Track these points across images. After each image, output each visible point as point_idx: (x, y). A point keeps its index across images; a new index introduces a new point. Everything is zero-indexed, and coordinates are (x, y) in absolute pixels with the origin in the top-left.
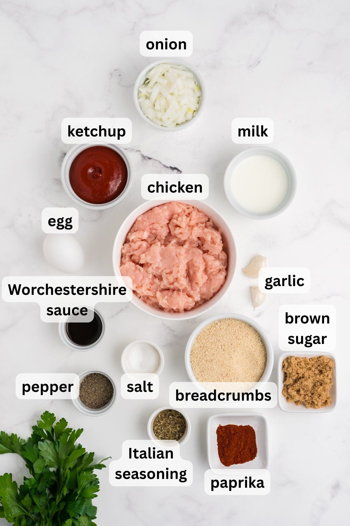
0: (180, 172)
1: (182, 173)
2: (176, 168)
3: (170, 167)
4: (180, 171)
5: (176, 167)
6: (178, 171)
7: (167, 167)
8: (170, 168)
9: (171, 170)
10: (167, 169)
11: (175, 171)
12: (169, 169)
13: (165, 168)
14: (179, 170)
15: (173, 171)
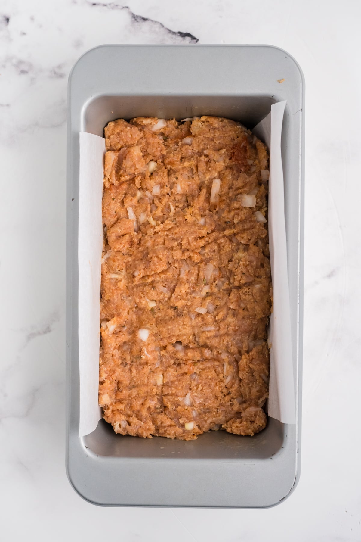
0: (195, 41)
2: (188, 35)
3: (179, 33)
4: (195, 38)
5: (188, 32)
6: (192, 39)
7: (174, 33)
8: (179, 34)
9: (180, 38)
10: (174, 36)
11: (188, 39)
12: (177, 36)
13: (170, 35)
14: (193, 38)
15: (184, 39)
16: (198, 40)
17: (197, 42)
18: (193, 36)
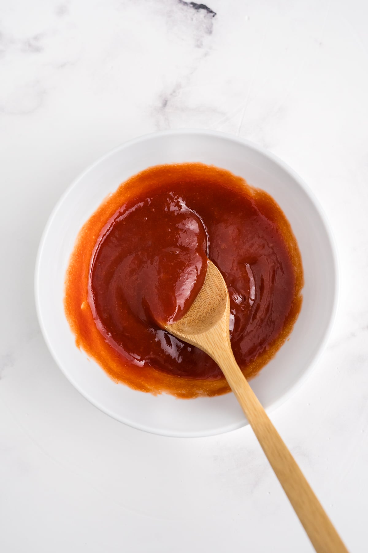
0: (212, 14)
1: (216, 16)
2: (203, 7)
3: (192, 3)
4: (211, 12)
5: (204, 3)
6: (207, 13)
7: (185, 3)
8: (192, 5)
9: (193, 11)
10: (185, 7)
11: (203, 11)
12: (189, 7)
13: (181, 6)
14: (210, 11)
15: (198, 11)
16: (216, 14)
17: (214, 16)
18: (209, 9)
